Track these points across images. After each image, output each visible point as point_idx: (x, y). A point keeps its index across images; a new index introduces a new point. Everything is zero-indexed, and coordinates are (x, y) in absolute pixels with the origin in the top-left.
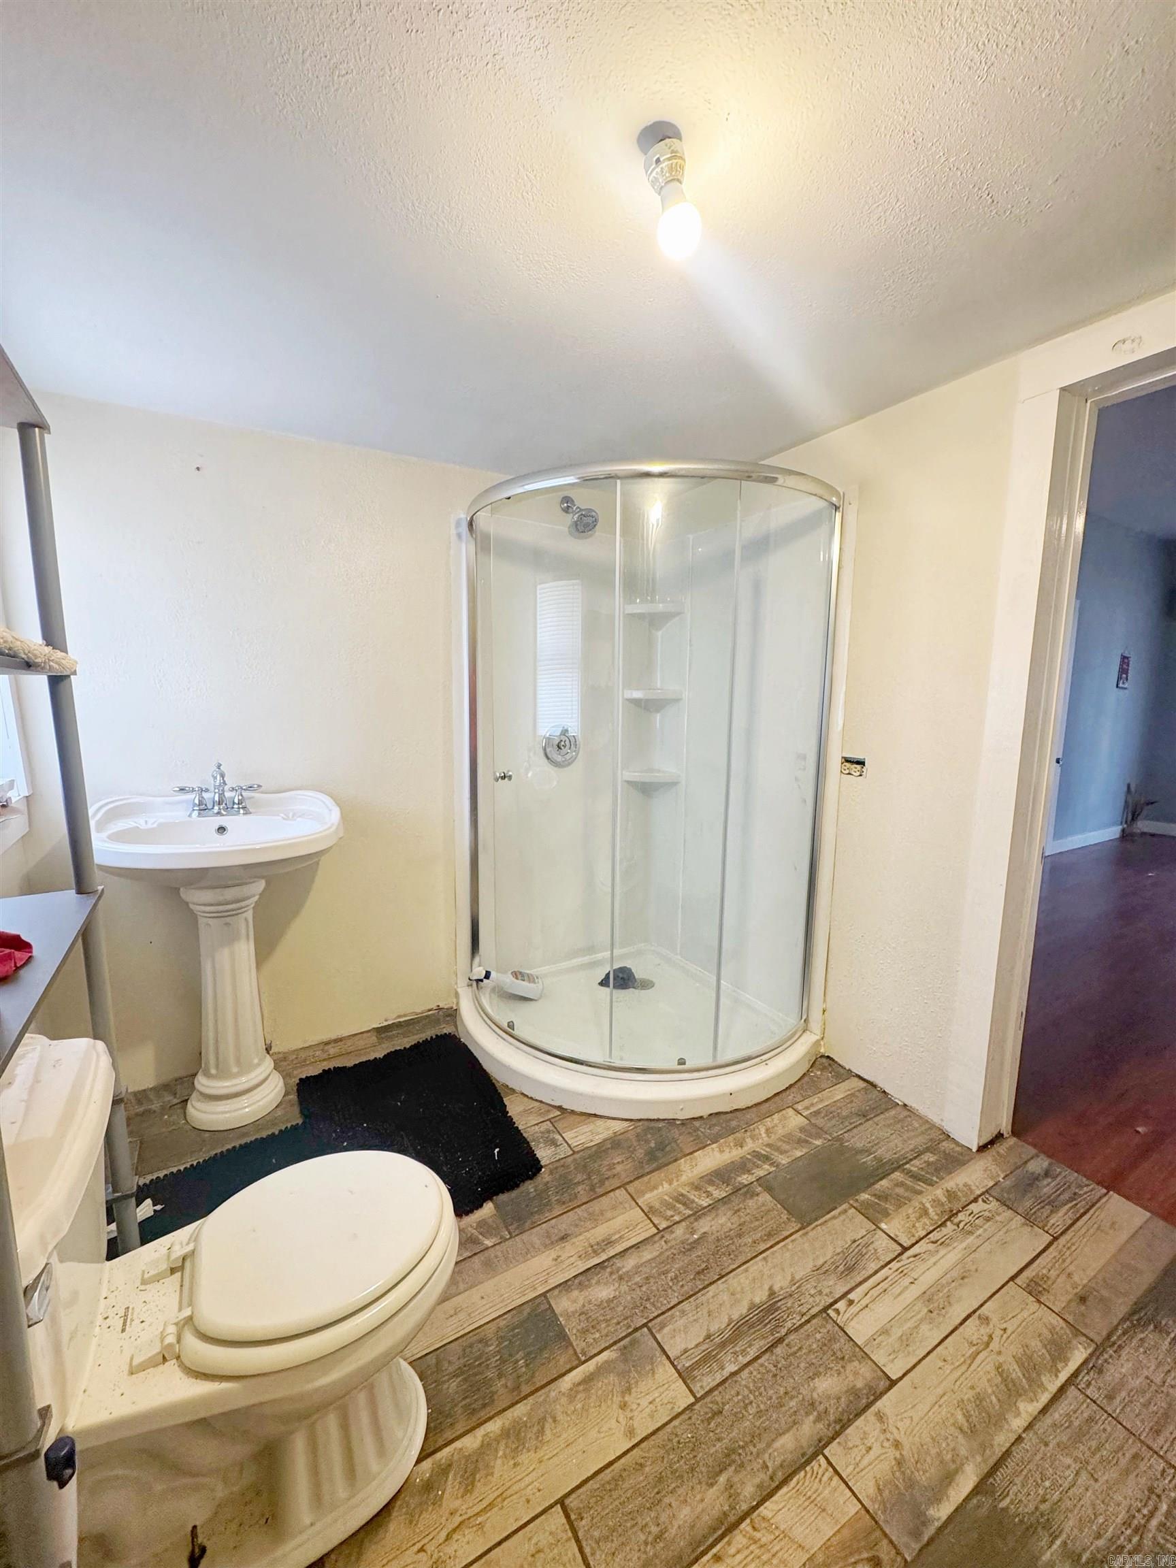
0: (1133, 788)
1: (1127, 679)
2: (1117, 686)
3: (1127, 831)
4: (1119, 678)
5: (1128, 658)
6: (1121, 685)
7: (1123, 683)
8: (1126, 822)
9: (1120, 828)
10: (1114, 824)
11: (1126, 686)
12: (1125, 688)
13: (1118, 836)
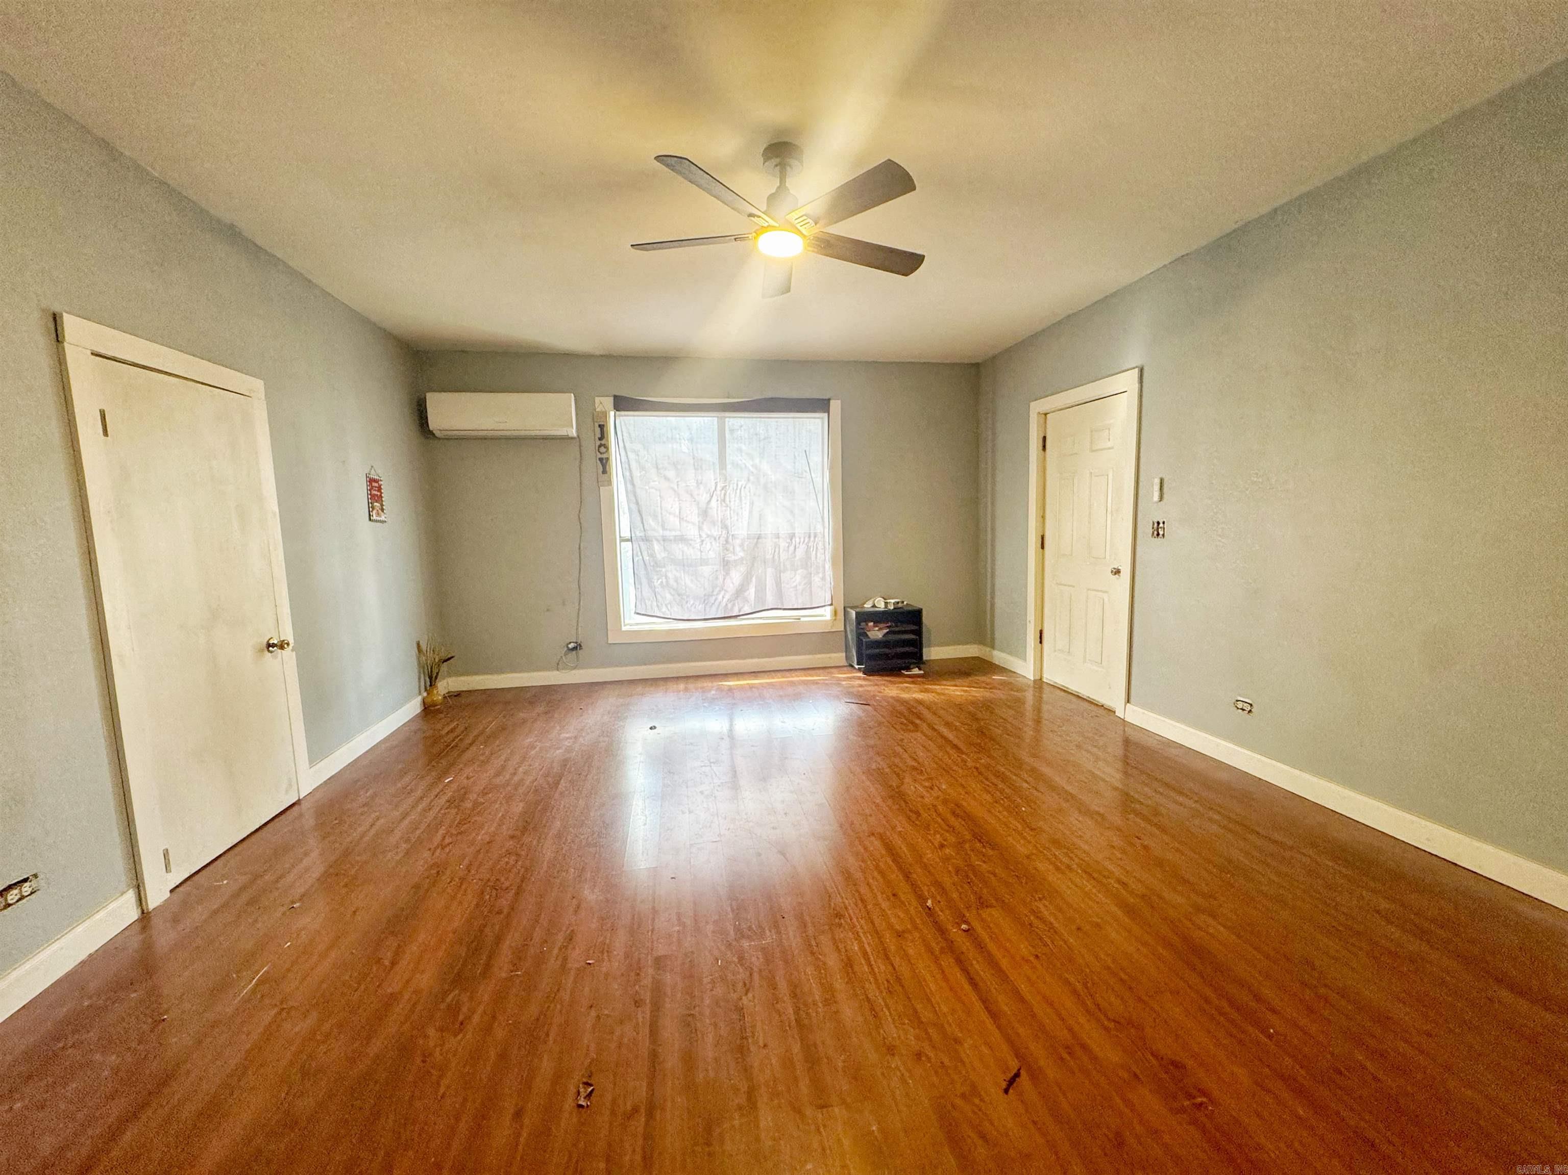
0: (424, 647)
1: (382, 510)
2: (370, 519)
3: (429, 700)
4: (371, 508)
5: (376, 481)
6: (374, 517)
7: (378, 514)
8: (426, 690)
9: (419, 699)
10: (407, 700)
11: (383, 518)
12: (383, 522)
13: (419, 710)
